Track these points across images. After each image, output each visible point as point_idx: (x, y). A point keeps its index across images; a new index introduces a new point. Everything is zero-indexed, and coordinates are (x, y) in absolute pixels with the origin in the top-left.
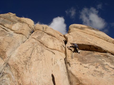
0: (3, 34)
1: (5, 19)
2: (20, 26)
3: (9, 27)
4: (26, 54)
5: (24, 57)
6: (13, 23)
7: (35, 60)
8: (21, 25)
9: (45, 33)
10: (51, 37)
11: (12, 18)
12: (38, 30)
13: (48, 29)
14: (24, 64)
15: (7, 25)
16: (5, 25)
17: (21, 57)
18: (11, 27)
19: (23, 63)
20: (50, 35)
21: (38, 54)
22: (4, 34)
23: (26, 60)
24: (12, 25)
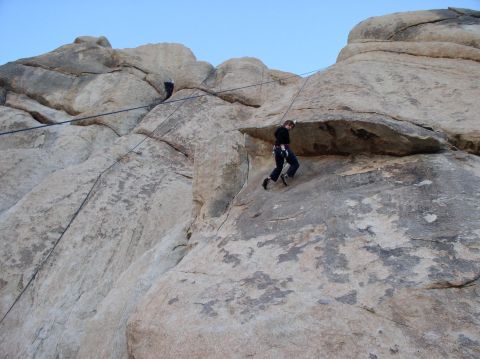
0: (22, 139)
1: (51, 68)
2: (108, 86)
3: (61, 103)
4: (47, 219)
5: (33, 229)
6: (82, 81)
7: (78, 238)
8: (112, 81)
9: (215, 95)
10: (235, 113)
11: (81, 56)
12: (186, 88)
13: (232, 74)
14: (19, 262)
15: (56, 96)
16: (48, 98)
17: (17, 235)
18: (69, 100)
19: (14, 261)
20: (237, 100)
21: (109, 207)
22: (26, 137)
23: (34, 246)
24: (77, 91)
